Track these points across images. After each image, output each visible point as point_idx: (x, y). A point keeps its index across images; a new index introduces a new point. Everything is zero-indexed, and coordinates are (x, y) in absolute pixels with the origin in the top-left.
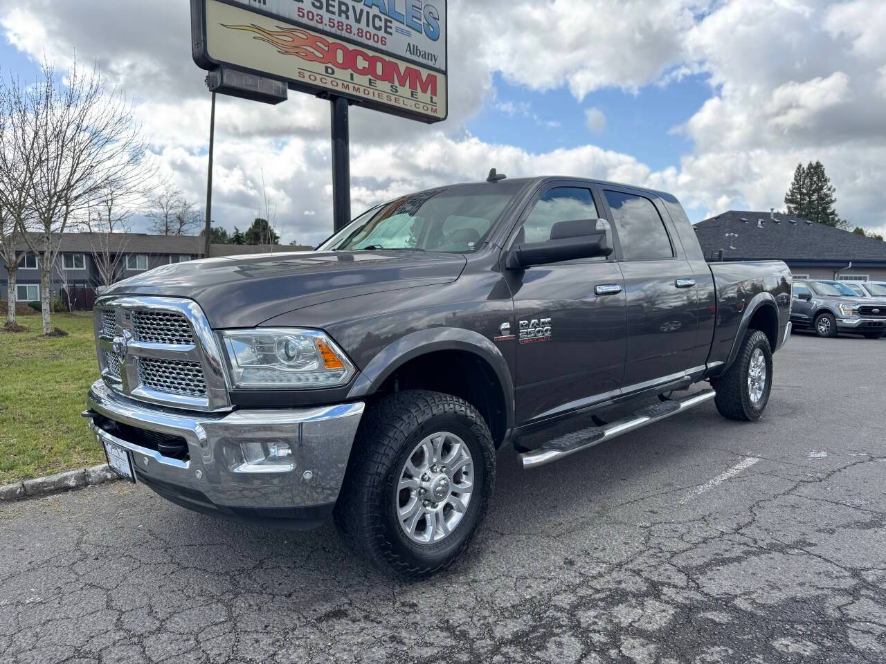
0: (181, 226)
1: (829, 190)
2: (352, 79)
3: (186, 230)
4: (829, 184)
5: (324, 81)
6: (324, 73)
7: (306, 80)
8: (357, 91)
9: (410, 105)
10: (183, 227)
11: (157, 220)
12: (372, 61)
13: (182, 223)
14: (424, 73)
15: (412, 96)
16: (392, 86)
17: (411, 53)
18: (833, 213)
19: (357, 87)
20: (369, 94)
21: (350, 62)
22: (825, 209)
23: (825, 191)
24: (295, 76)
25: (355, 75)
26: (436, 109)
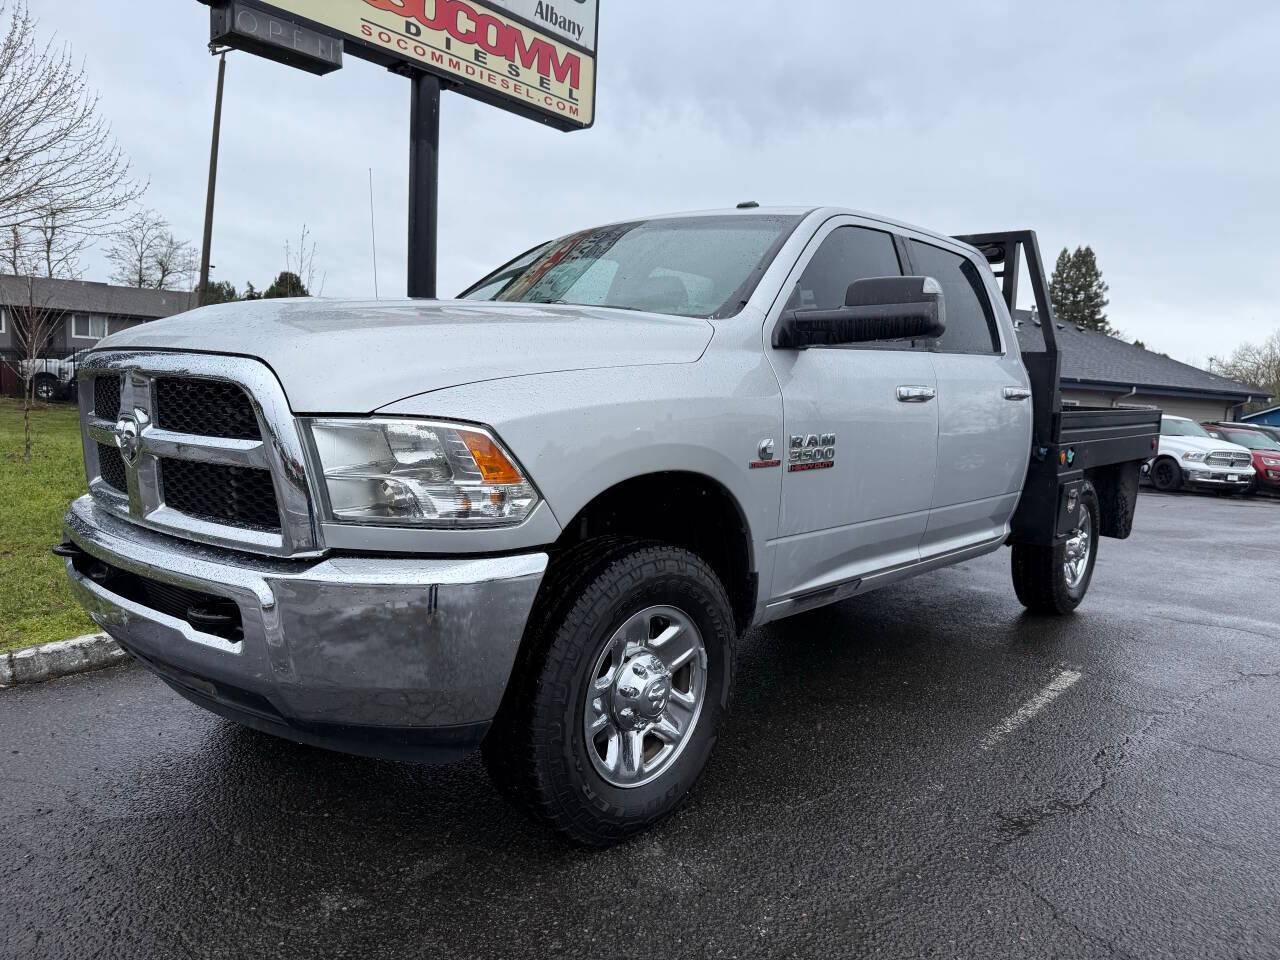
0: (163, 276)
1: (1100, 287)
2: (448, 47)
3: (172, 284)
4: (1101, 279)
5: (402, 44)
6: (403, 30)
7: (374, 39)
8: (455, 67)
9: (537, 99)
10: (166, 278)
11: (124, 264)
12: (482, 23)
13: (165, 271)
14: (562, 51)
15: (541, 85)
16: (510, 66)
17: (542, 17)
18: (1102, 320)
19: (455, 60)
20: (474, 73)
21: (445, 21)
22: (1093, 313)
23: (1094, 288)
24: (356, 32)
25: (453, 39)
26: (577, 109)
